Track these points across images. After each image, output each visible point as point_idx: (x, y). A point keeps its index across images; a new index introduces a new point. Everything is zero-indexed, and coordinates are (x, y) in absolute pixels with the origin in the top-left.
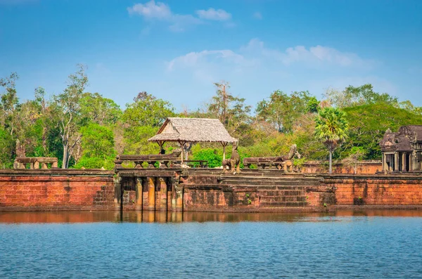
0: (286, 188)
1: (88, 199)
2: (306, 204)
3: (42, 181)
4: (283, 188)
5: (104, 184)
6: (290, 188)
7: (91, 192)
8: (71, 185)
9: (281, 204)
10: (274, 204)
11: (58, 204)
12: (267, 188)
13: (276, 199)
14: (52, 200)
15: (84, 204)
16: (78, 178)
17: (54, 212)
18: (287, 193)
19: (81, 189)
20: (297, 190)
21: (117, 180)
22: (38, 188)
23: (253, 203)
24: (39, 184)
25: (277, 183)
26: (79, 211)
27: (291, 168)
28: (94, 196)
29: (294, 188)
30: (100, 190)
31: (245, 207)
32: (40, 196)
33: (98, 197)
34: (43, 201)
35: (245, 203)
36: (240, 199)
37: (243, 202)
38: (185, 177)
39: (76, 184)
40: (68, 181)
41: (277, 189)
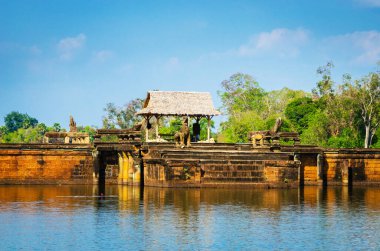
0: (241, 163)
1: (65, 173)
2: (262, 180)
3: (12, 155)
4: (238, 163)
5: (83, 158)
6: (246, 163)
7: (67, 166)
8: (44, 158)
9: (229, 180)
10: (220, 179)
11: (30, 178)
12: (216, 162)
13: (225, 174)
14: (22, 173)
15: (60, 178)
16: (53, 152)
17: (26, 185)
18: (239, 168)
19: (56, 163)
20: (255, 165)
21: (95, 154)
22: (7, 162)
23: (192, 178)
24: (9, 158)
25: (232, 158)
26: (55, 185)
27: (261, 142)
28: (72, 170)
29: (252, 163)
30: (78, 164)
31: (182, 182)
32: (10, 170)
33: (76, 171)
34: (13, 174)
35: (182, 177)
36: (176, 173)
37: (179, 176)
38: (145, 151)
39: (50, 158)
40: (42, 155)
41: (229, 164)
